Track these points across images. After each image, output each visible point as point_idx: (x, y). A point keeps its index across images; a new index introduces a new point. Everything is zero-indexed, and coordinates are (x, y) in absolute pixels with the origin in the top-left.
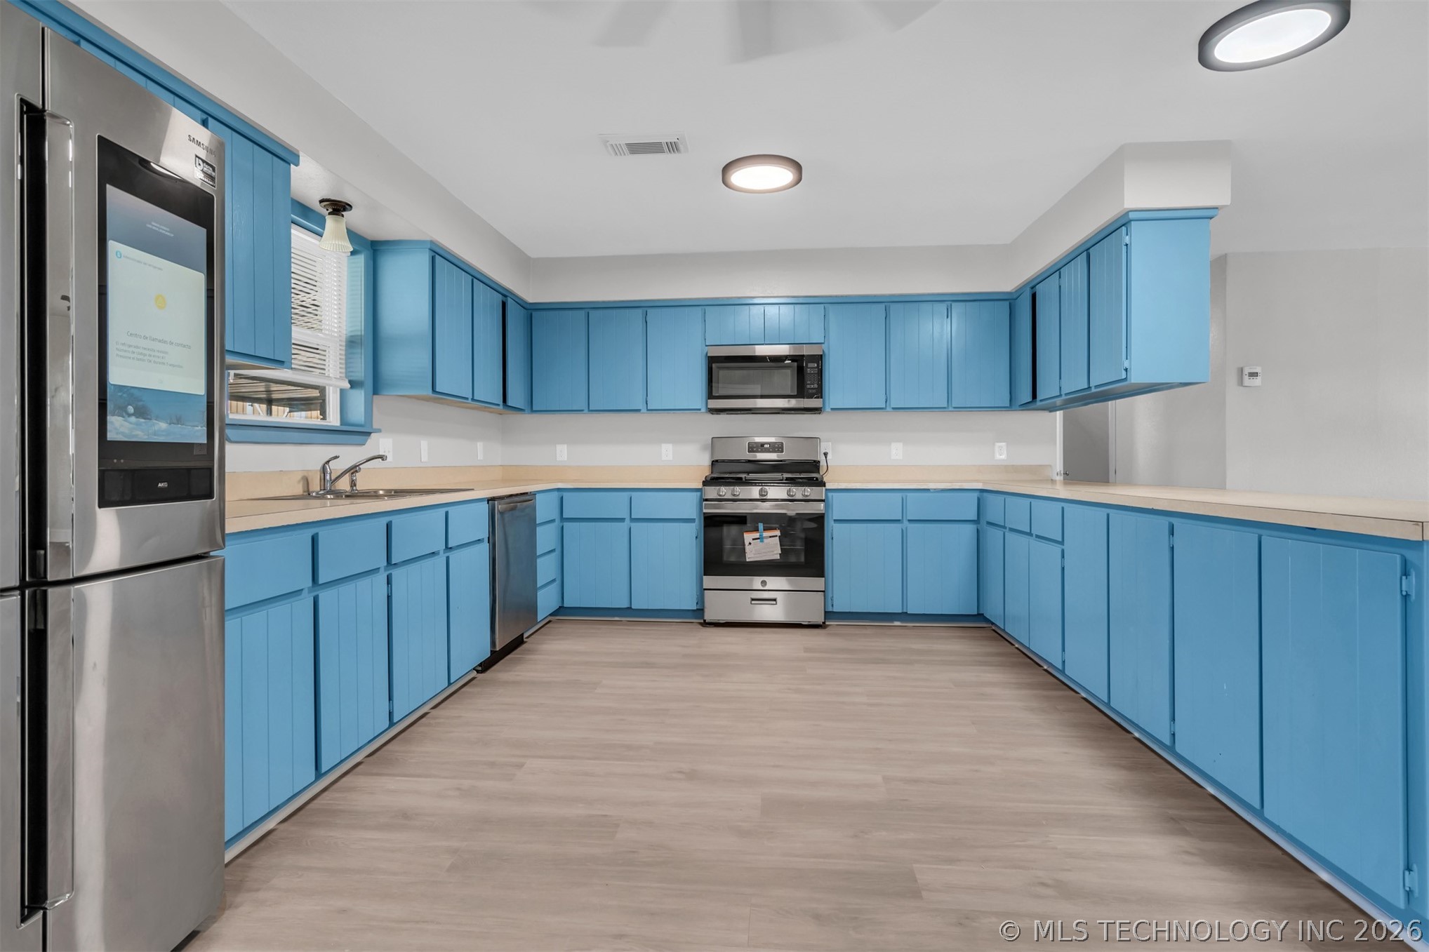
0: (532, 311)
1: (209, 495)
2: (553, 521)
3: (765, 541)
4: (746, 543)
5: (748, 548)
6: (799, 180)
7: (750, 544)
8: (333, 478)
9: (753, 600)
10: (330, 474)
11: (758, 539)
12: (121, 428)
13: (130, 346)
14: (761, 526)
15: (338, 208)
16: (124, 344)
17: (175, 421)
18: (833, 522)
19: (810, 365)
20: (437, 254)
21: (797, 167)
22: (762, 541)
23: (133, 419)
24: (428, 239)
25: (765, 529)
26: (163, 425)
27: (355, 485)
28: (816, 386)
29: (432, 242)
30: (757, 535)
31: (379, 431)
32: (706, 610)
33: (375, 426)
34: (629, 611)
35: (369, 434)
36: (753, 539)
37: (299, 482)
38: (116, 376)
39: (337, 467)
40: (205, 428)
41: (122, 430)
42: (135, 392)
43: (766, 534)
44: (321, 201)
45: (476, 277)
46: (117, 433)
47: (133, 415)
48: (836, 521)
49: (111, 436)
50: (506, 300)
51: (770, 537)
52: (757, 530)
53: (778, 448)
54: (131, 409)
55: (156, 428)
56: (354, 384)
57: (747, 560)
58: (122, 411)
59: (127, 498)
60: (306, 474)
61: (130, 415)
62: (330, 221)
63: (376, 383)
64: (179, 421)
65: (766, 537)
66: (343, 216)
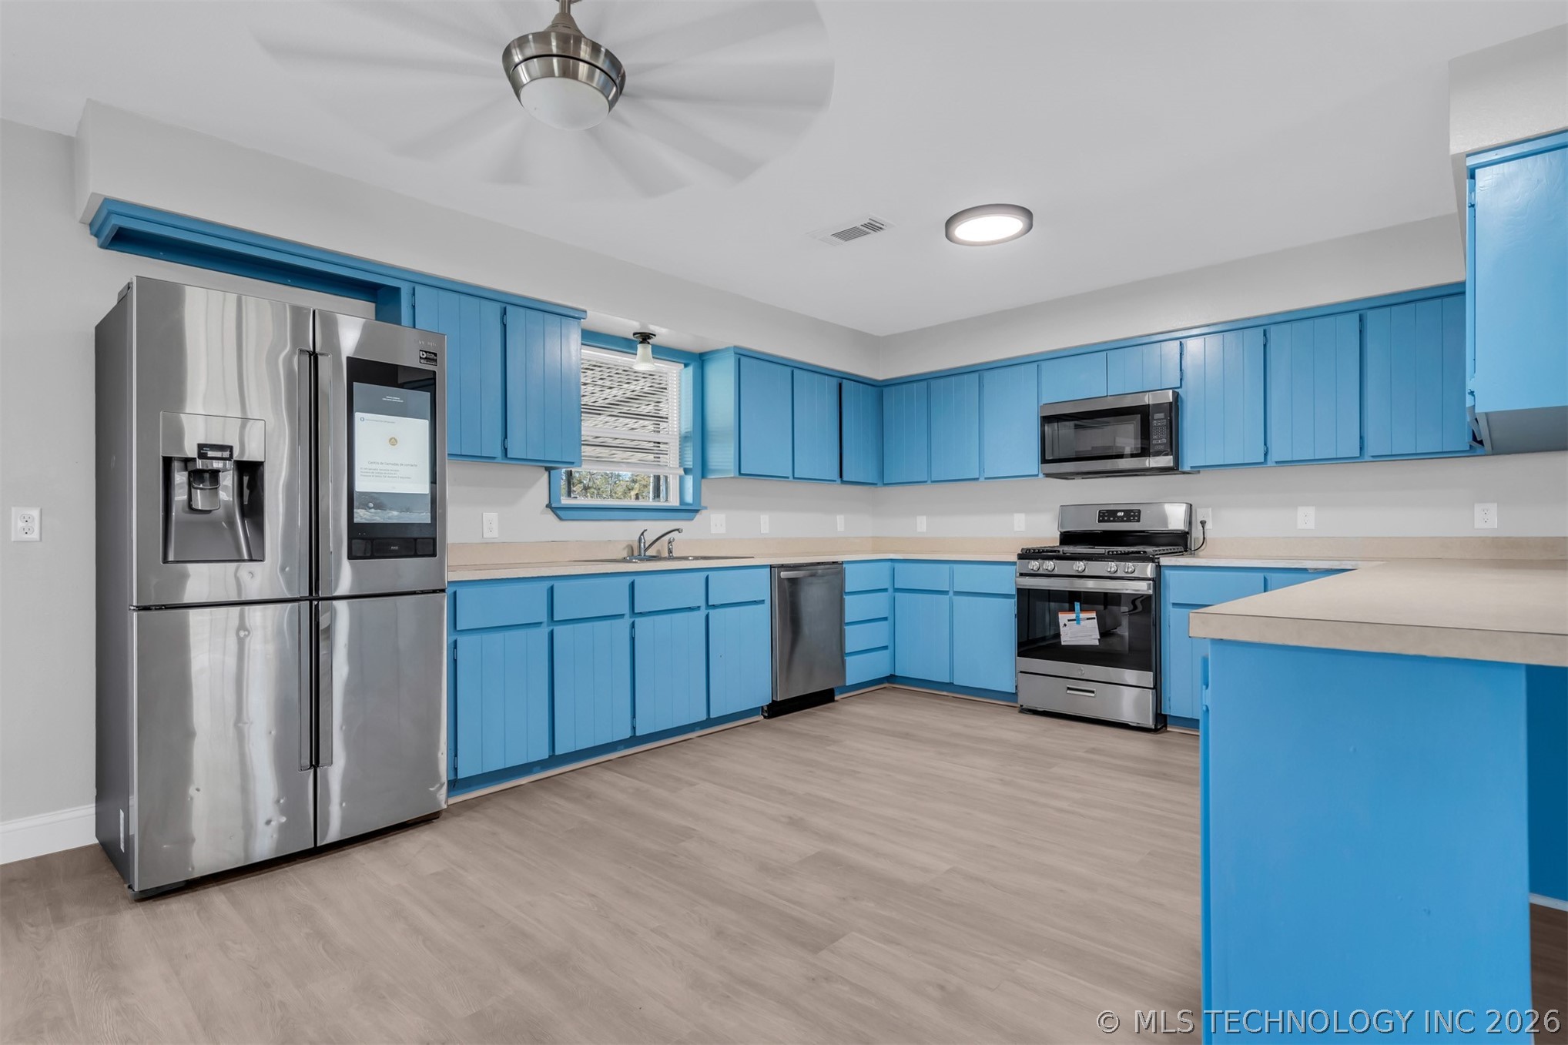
0: (879, 389)
1: (434, 555)
2: (885, 590)
3: (1082, 623)
4: (1061, 625)
5: (1063, 630)
6: (1030, 227)
7: (1065, 625)
8: (647, 546)
9: (1069, 689)
10: (645, 543)
11: (1075, 620)
12: (362, 516)
13: (370, 469)
14: (1077, 606)
15: (645, 337)
16: (366, 469)
17: (404, 510)
18: (1171, 606)
19: (1157, 416)
20: (742, 355)
21: (1027, 213)
22: (1078, 623)
23: (373, 510)
24: (732, 345)
25: (1082, 610)
26: (395, 513)
27: (671, 552)
28: (1164, 440)
29: (735, 347)
30: (1073, 616)
31: (706, 508)
32: (1019, 694)
33: (703, 504)
34: (949, 686)
35: (697, 511)
36: (1069, 620)
37: (624, 549)
38: (360, 486)
39: (649, 538)
40: (429, 514)
41: (365, 516)
42: (376, 495)
43: (1083, 615)
44: (634, 334)
45: (794, 367)
46: (362, 519)
47: (372, 508)
48: (1175, 605)
49: (356, 520)
50: (842, 382)
51: (1088, 619)
52: (1072, 610)
53: (1134, 516)
54: (371, 505)
55: (390, 515)
56: (687, 471)
57: (1063, 644)
58: (365, 507)
59: (369, 555)
60: (631, 543)
61: (370, 508)
62: (640, 347)
63: (703, 469)
64: (408, 510)
65: (1083, 619)
66: (649, 343)
